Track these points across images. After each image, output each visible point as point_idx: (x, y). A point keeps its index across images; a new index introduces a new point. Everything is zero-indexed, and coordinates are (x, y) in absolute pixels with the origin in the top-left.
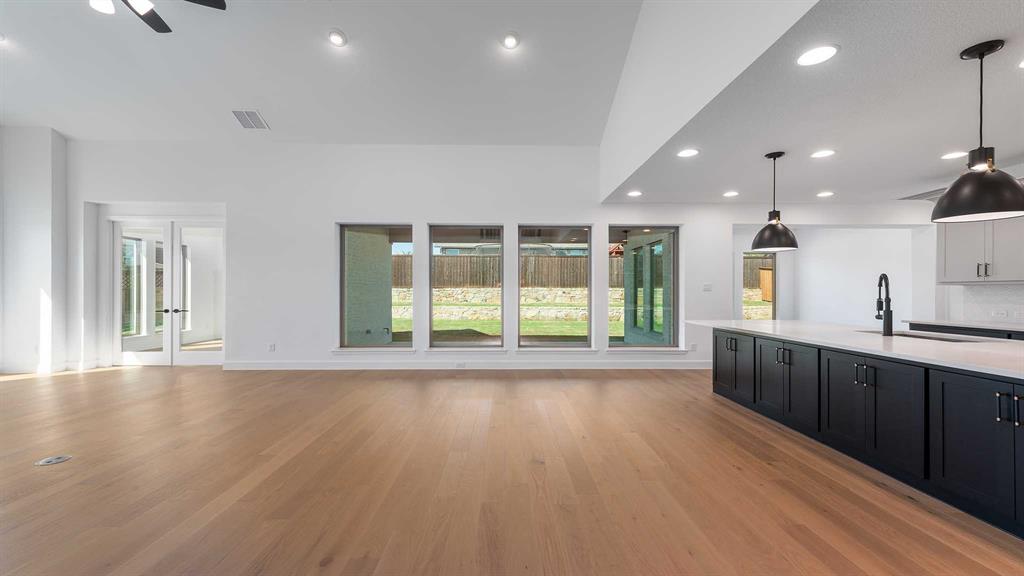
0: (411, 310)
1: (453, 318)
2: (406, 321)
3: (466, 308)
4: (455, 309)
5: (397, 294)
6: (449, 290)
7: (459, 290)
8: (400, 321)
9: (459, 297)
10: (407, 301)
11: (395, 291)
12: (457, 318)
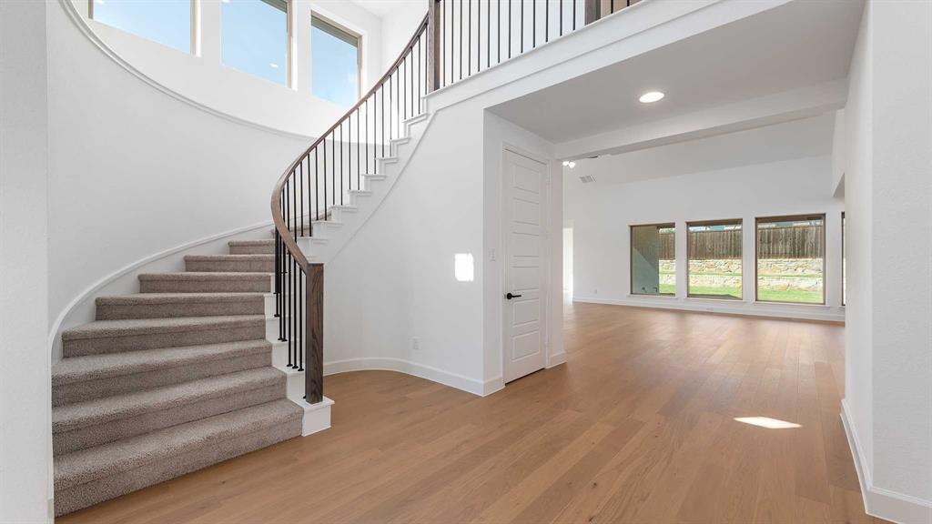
0: (674, 277)
1: (713, 285)
2: (670, 286)
3: (728, 277)
4: (716, 278)
5: (663, 264)
6: (711, 262)
7: (722, 261)
8: (664, 286)
9: (722, 267)
10: (670, 271)
11: (661, 262)
12: (719, 285)
